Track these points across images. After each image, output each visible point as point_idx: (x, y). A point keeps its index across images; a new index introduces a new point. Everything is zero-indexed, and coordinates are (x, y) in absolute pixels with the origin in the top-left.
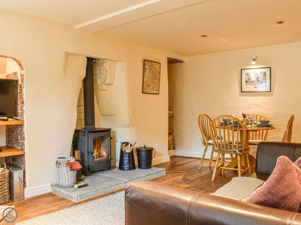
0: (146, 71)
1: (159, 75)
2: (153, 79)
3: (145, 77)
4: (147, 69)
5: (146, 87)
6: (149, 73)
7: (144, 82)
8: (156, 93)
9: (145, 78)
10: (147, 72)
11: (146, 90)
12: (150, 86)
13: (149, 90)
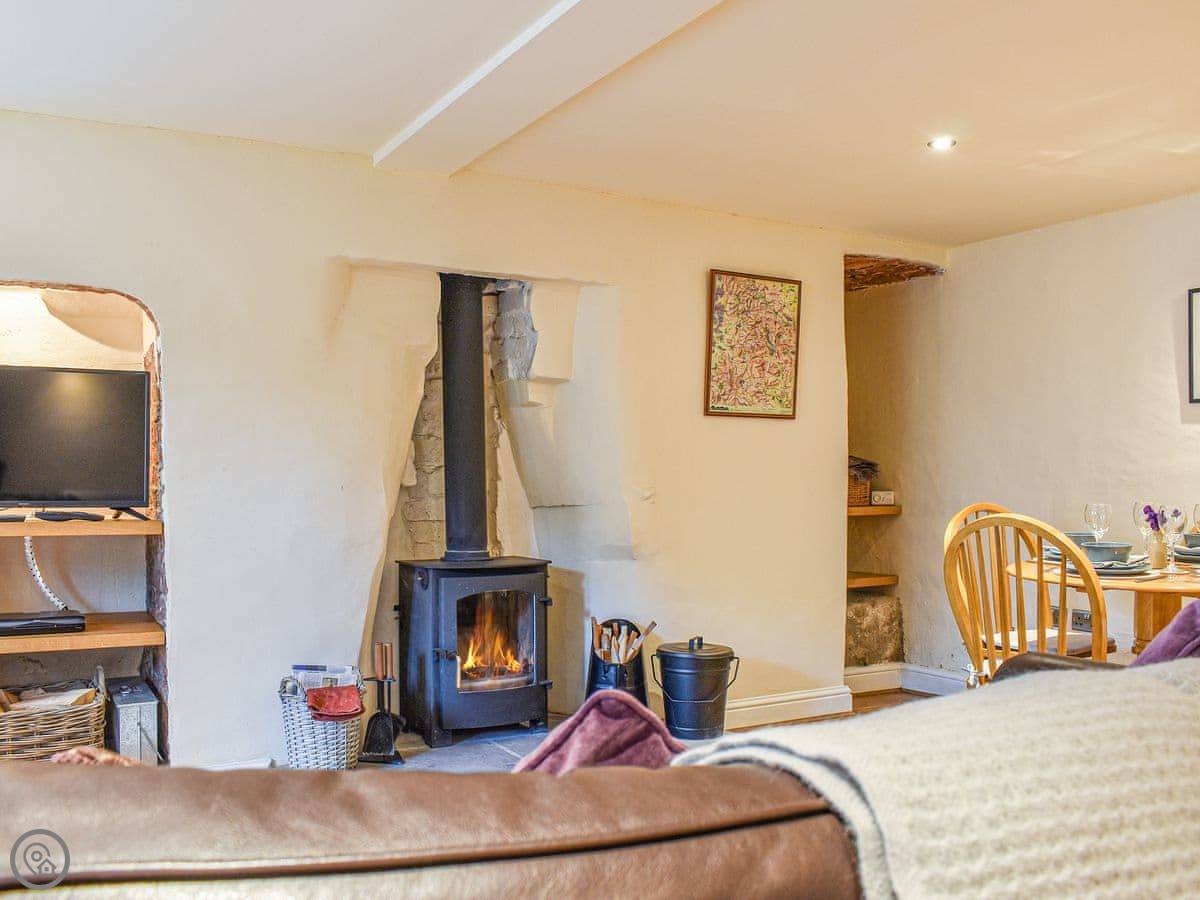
0: (721, 319)
1: (794, 335)
2: (759, 352)
3: (719, 343)
4: (727, 309)
5: (721, 387)
6: (739, 326)
7: (713, 366)
8: (778, 410)
9: (716, 350)
10: (728, 326)
11: (725, 400)
12: (744, 385)
13: (742, 401)
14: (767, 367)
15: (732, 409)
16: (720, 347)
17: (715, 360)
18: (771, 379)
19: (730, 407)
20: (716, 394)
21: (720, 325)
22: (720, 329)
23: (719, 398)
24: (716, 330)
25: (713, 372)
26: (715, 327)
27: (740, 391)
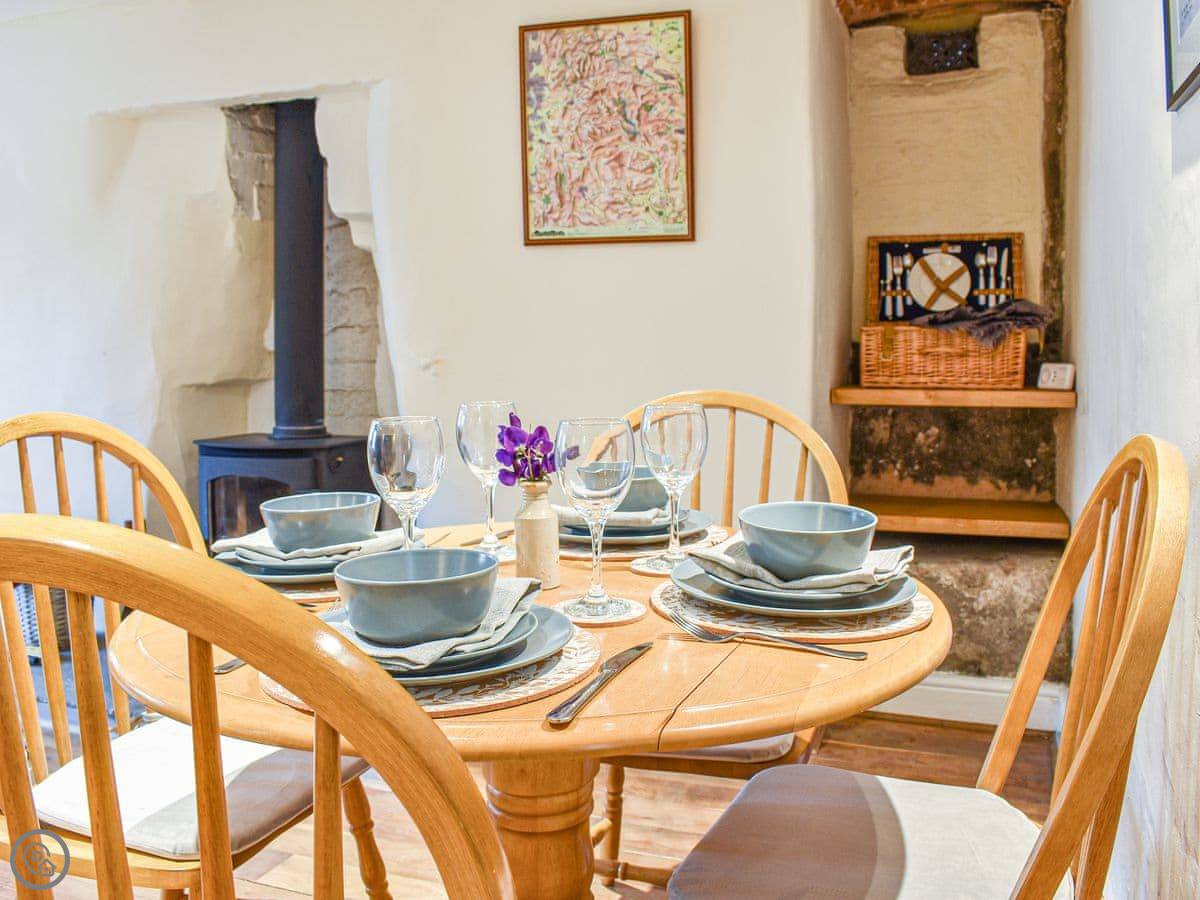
0: (540, 98)
3: (538, 134)
4: (549, 80)
9: (536, 146)
13: (587, 219)
14: (627, 161)
15: (569, 233)
16: (541, 141)
17: (533, 161)
18: (638, 179)
19: (566, 231)
20: (541, 212)
21: (538, 107)
22: (539, 113)
23: (545, 219)
24: (534, 116)
25: (532, 180)
26: (530, 111)
27: (580, 204)
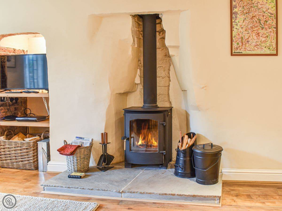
0: (236, 17)
1: (275, 20)
2: (256, 29)
4: (239, 13)
5: (238, 44)
6: (245, 19)
7: (233, 36)
8: (268, 53)
10: (240, 19)
11: (240, 49)
12: (250, 43)
13: (249, 49)
14: (261, 35)
15: (244, 52)
16: (236, 28)
17: (234, 33)
18: (264, 39)
19: (243, 52)
20: (236, 47)
21: (236, 20)
22: (236, 21)
23: (237, 49)
24: (234, 22)
25: (234, 38)
26: (233, 20)
27: (247, 45)
